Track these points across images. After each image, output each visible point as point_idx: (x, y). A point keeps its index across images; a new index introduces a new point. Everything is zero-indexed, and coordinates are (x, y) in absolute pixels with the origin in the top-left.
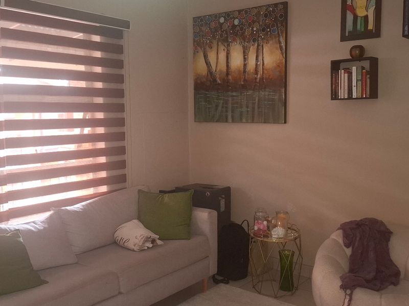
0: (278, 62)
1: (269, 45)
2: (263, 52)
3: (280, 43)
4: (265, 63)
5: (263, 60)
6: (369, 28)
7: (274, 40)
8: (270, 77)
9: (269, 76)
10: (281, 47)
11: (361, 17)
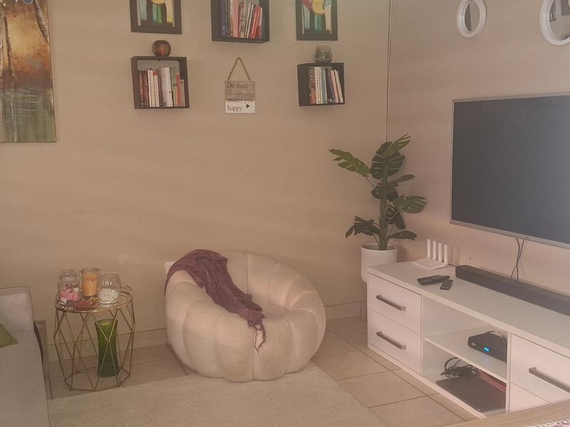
0: (38, 48)
1: (17, 19)
2: (6, 30)
3: (39, 20)
4: (13, 47)
5: (7, 41)
6: (168, 21)
7: (27, 13)
8: (25, 71)
9: (23, 68)
10: (41, 26)
11: (157, 5)
